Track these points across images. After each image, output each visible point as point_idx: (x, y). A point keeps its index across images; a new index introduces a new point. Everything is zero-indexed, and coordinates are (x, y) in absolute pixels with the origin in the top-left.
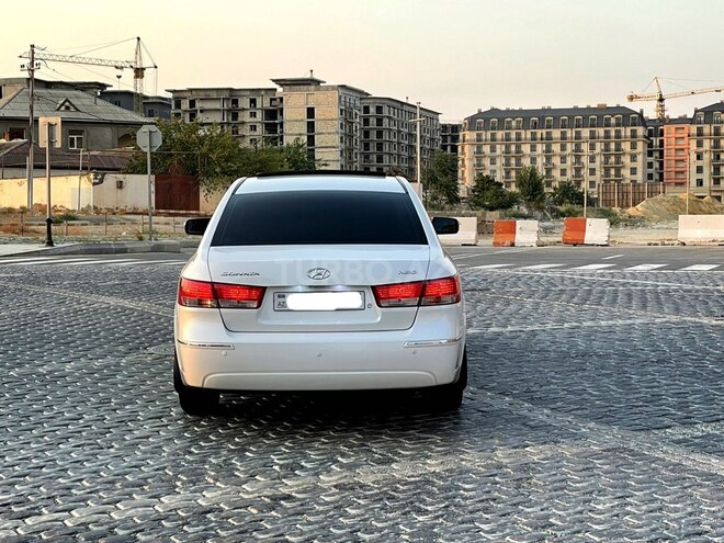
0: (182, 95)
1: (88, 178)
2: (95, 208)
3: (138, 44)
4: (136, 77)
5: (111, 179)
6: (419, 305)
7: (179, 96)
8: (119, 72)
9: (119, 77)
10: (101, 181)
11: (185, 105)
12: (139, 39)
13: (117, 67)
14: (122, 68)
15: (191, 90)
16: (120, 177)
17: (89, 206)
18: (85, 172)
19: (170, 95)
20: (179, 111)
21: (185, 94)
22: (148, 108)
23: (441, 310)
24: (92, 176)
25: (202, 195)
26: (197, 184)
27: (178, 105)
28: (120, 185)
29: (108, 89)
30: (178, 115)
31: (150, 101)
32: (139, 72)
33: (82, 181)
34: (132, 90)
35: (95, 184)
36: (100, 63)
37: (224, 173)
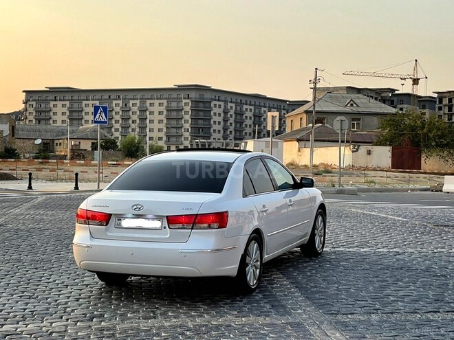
0: (443, 95)
1: (350, 148)
2: (353, 166)
3: (416, 64)
4: (414, 84)
5: (363, 149)
6: (192, 229)
7: (441, 96)
8: (403, 82)
9: (403, 85)
10: (357, 150)
11: (446, 101)
12: (416, 60)
13: (402, 79)
14: (405, 79)
15: (449, 92)
16: (369, 147)
17: (349, 165)
18: (348, 144)
19: (436, 95)
20: (441, 105)
21: (446, 95)
22: (422, 104)
23: (212, 232)
24: (352, 147)
25: (423, 159)
26: (420, 153)
27: (441, 101)
28: (369, 153)
29: (396, 92)
30: (440, 109)
31: (424, 99)
32: (416, 82)
33: (346, 150)
34: (411, 92)
35: (353, 152)
36: (392, 77)
37: (437, 146)
